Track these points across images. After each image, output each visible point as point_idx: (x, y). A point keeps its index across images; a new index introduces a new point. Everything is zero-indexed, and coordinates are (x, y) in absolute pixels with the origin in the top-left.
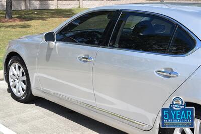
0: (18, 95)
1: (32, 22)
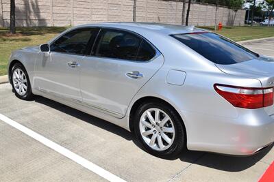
0: (21, 94)
1: (32, 37)
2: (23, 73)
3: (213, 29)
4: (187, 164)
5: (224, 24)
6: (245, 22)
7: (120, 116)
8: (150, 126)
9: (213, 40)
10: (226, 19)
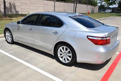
0: (9, 42)
2: (10, 33)
3: (86, 14)
4: (77, 68)
5: (90, 12)
6: (99, 11)
7: (50, 49)
8: (62, 53)
9: (86, 18)
10: (91, 10)
